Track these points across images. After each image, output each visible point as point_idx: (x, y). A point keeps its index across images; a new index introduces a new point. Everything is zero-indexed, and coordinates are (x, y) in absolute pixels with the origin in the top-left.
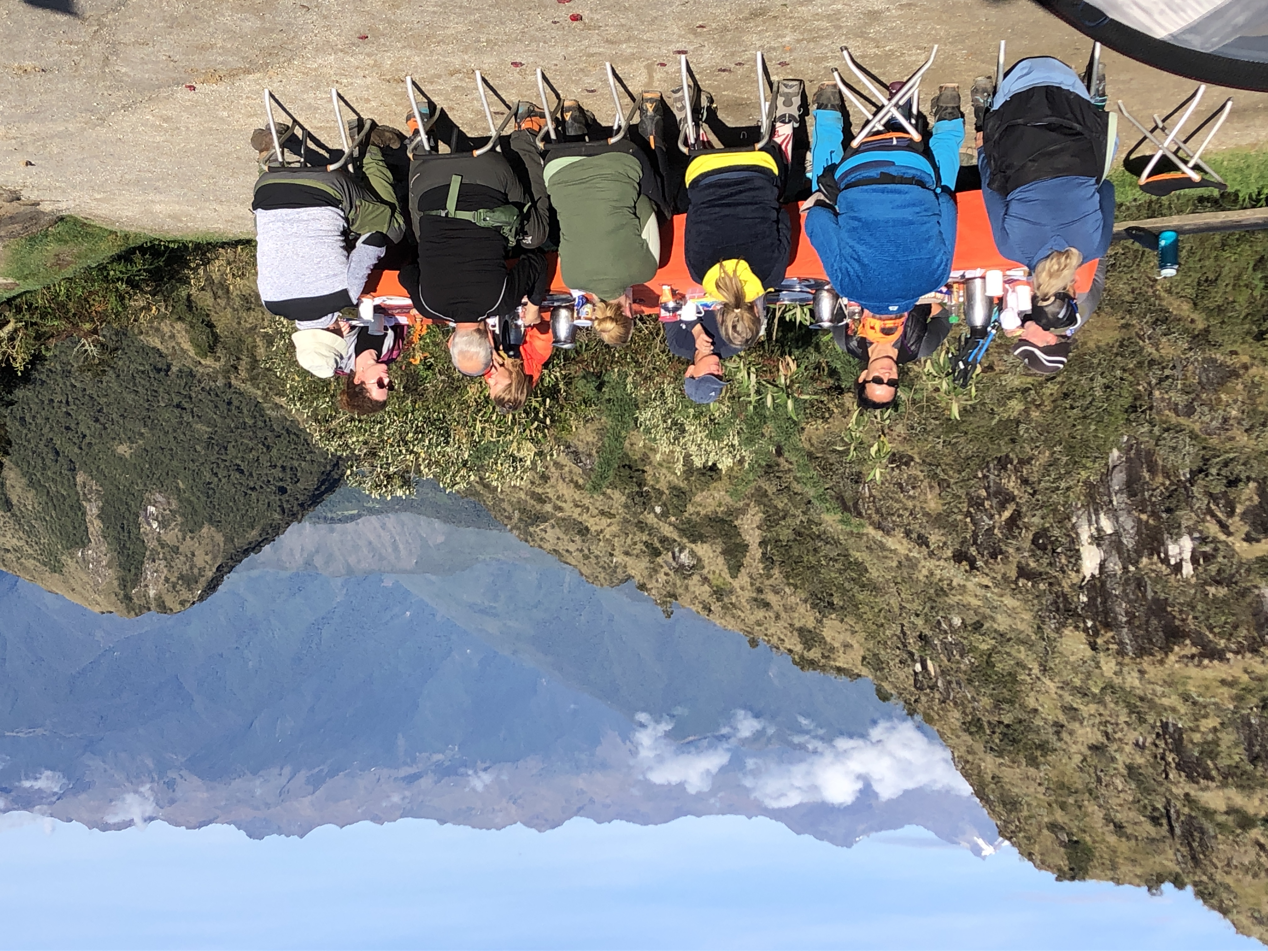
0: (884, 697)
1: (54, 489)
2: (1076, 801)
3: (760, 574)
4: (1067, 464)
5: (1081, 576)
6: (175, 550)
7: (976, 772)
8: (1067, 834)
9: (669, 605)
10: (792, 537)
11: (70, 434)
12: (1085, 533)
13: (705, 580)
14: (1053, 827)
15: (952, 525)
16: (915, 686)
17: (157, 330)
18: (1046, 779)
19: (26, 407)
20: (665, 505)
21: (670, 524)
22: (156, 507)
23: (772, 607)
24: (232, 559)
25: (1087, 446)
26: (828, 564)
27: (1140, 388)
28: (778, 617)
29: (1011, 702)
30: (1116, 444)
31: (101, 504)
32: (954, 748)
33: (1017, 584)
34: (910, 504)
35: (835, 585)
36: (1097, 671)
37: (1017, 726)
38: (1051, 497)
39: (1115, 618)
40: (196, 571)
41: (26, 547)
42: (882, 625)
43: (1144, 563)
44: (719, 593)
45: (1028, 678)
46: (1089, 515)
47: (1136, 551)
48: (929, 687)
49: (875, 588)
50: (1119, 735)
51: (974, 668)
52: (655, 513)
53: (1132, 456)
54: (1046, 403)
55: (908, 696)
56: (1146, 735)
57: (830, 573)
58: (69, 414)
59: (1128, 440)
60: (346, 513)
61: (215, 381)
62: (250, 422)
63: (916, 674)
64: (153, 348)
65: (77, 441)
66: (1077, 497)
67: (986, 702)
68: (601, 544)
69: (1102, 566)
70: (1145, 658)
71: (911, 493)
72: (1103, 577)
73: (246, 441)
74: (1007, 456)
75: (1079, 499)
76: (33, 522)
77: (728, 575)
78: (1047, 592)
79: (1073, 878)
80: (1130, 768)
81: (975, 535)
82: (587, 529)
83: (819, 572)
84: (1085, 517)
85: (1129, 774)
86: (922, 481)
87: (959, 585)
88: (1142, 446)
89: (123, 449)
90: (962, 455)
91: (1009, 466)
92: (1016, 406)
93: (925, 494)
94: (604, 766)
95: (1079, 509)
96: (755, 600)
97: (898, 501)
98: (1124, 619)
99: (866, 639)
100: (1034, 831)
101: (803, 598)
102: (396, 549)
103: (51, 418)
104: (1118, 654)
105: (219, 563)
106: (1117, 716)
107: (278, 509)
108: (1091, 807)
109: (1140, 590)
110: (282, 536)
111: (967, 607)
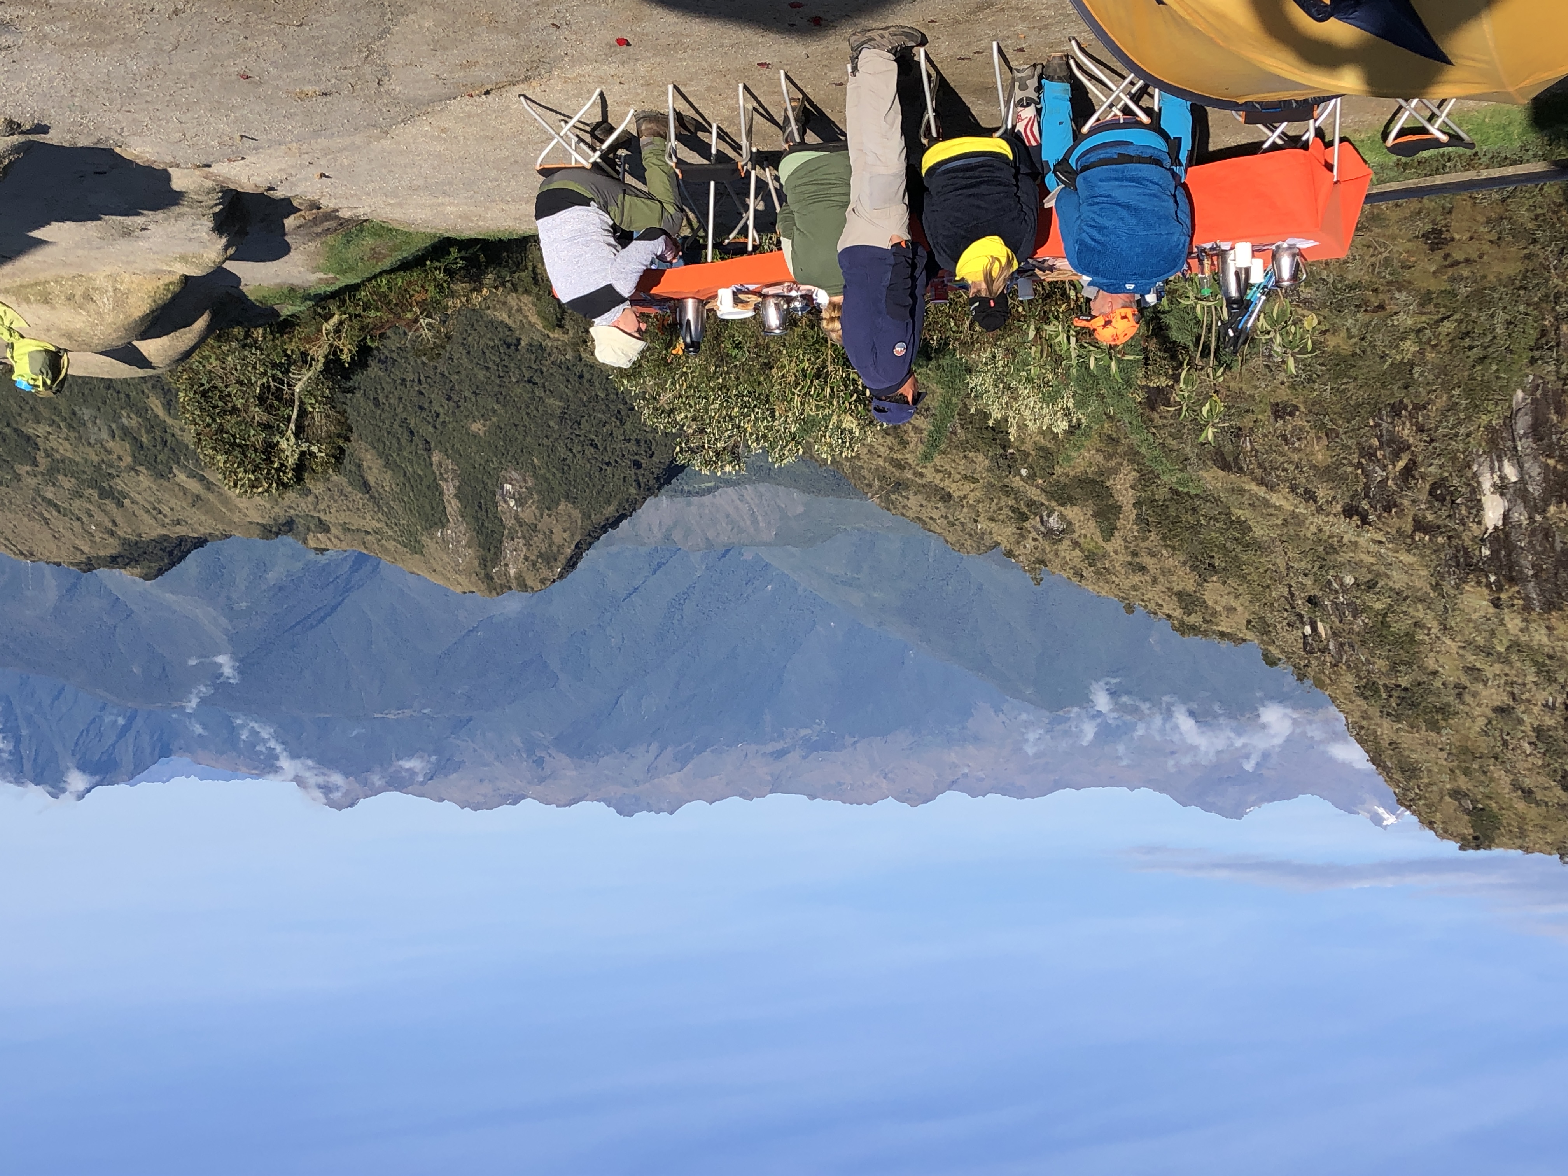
0: (1271, 662)
1: (410, 470)
2: (1481, 767)
3: (1135, 536)
4: (1467, 409)
5: (1483, 528)
6: (534, 528)
7: (1372, 738)
8: (1471, 801)
9: (1038, 571)
10: (1169, 496)
11: (424, 414)
12: (1487, 482)
13: (1076, 544)
14: (1456, 794)
15: (1341, 479)
16: (1305, 650)
17: (505, 303)
18: (1448, 744)
19: (379, 387)
20: (1030, 467)
21: (1037, 487)
22: (513, 485)
23: (1148, 572)
24: (590, 535)
25: (1489, 387)
26: (1209, 523)
27: (1546, 323)
28: (1155, 581)
29: (1410, 665)
30: (1520, 385)
31: (457, 484)
32: (1347, 713)
33: (1413, 539)
34: (1295, 457)
35: (1216, 545)
36: (1502, 628)
37: (1415, 689)
38: (1449, 445)
39: (1521, 572)
40: (555, 549)
41: (385, 529)
42: (1268, 587)
43: (1552, 512)
44: (1091, 558)
45: (1426, 638)
46: (1492, 462)
47: (1543, 500)
48: (1319, 650)
49: (1259, 547)
50: (1526, 696)
51: (1367, 630)
52: (1021, 476)
53: (1538, 396)
54: (1443, 343)
55: (1298, 660)
56: (1555, 695)
57: (1213, 534)
58: (422, 393)
59: (1534, 380)
60: (703, 485)
61: (564, 355)
62: (602, 395)
63: (1305, 636)
64: (502, 322)
65: (431, 420)
66: (1478, 443)
67: (1381, 664)
68: (965, 510)
69: (1506, 517)
70: (1554, 613)
71: (1297, 445)
72: (1507, 529)
73: (599, 415)
74: (1401, 402)
75: (1480, 446)
76: (391, 503)
77: (1101, 539)
78: (1446, 546)
79: (1478, 847)
80: (1539, 731)
81: (1367, 487)
82: (949, 495)
83: (1199, 533)
84: (1487, 464)
85: (1537, 737)
86: (1308, 432)
87: (1350, 542)
88: (1550, 386)
89: (477, 427)
90: (1352, 403)
91: (1403, 412)
92: (1410, 347)
93: (1312, 446)
94: (976, 739)
95: (1480, 456)
96: (1130, 564)
97: (1283, 454)
98: (1531, 573)
99: (1250, 602)
100: (1435, 798)
101: (1182, 560)
102: (755, 522)
103: (405, 397)
104: (1523, 610)
105: (578, 540)
106: (1525, 675)
107: (634, 484)
108: (1498, 772)
109: (1548, 541)
110: (638, 511)
111: (1360, 564)
